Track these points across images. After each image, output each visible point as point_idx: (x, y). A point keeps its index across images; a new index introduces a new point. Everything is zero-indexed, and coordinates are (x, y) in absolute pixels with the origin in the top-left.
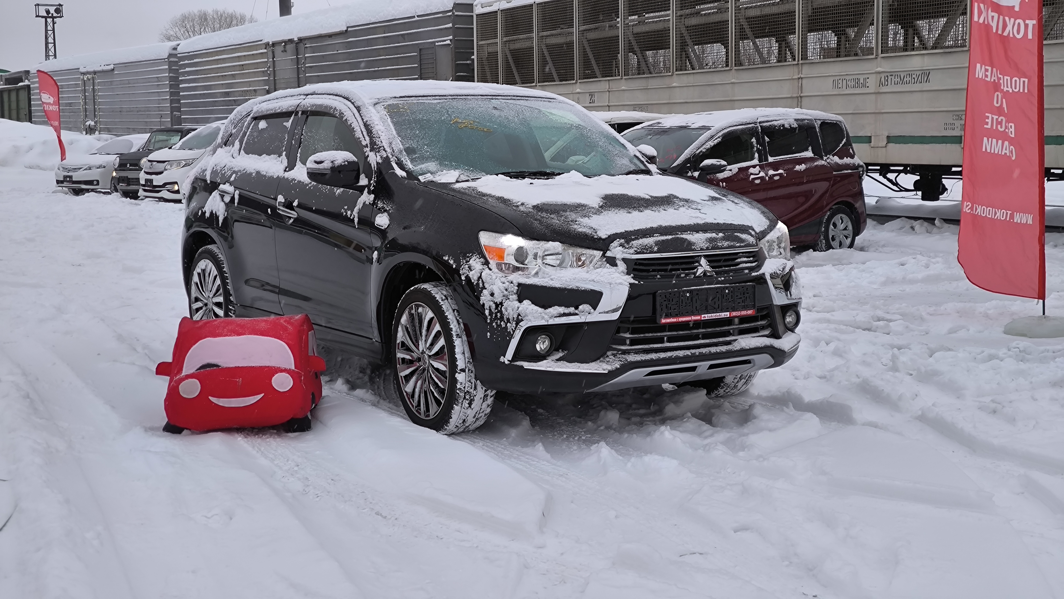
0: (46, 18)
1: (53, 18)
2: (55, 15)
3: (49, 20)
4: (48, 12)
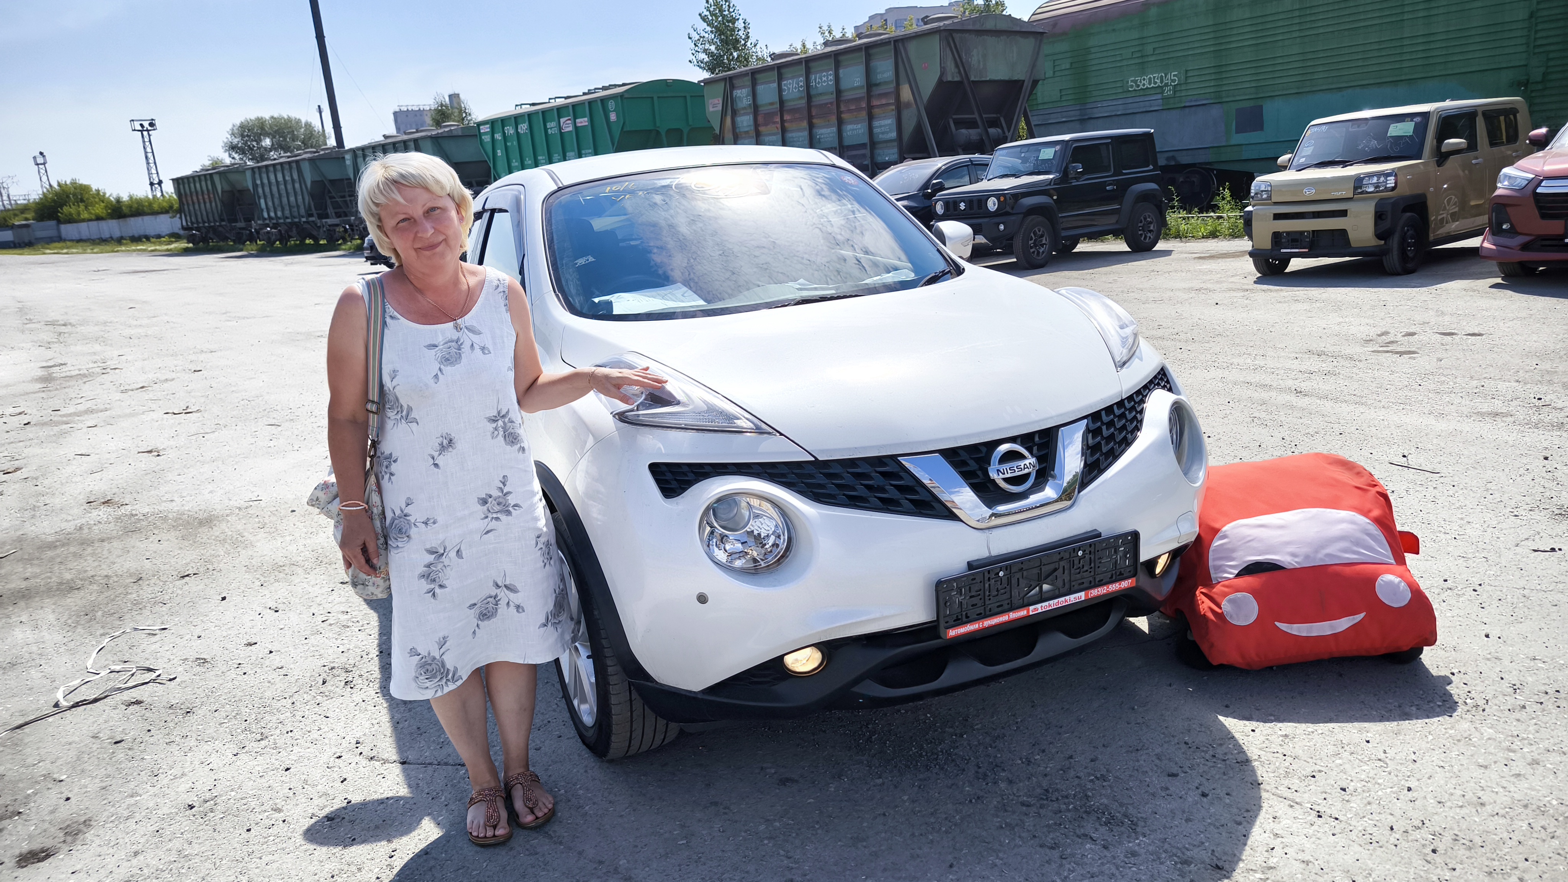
0: (141, 131)
1: (148, 130)
2: (149, 128)
3: (145, 133)
4: (142, 125)
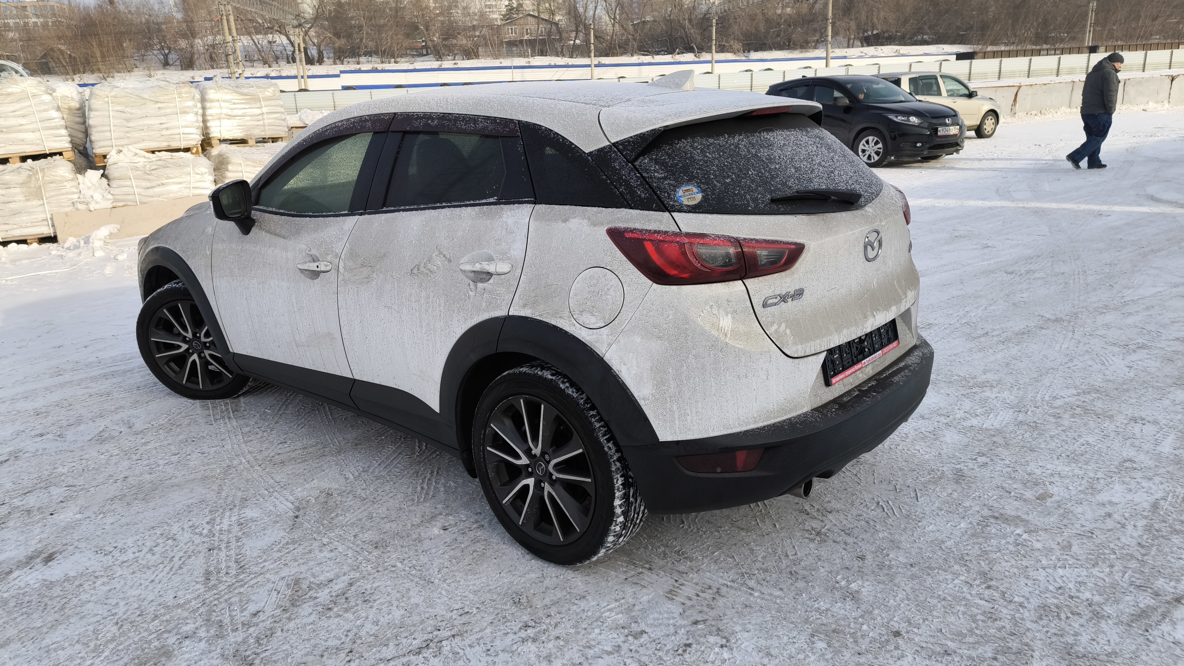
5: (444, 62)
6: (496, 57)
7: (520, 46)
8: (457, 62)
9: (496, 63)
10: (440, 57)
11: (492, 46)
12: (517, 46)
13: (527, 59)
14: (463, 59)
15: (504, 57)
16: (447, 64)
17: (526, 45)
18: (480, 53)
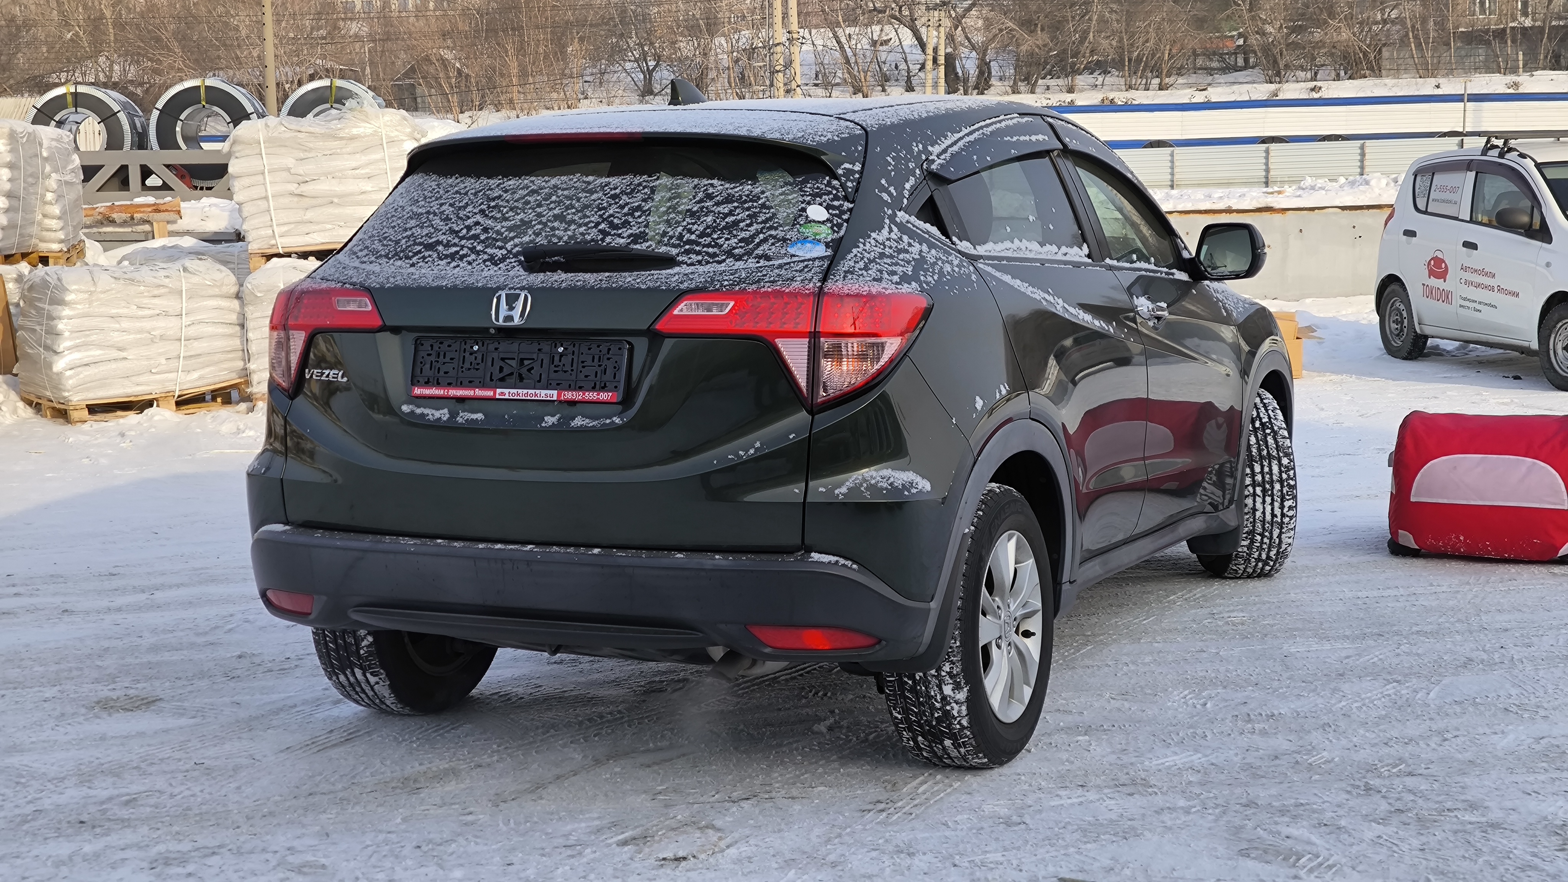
5: (1285, 86)
6: (1426, 70)
7: (1496, 45)
8: (1319, 84)
9: (1427, 87)
10: (1278, 74)
11: (1419, 46)
12: (1488, 43)
13: (1511, 78)
14: (1338, 78)
15: (1450, 72)
16: (1292, 90)
17: (1514, 41)
18: (1385, 64)
